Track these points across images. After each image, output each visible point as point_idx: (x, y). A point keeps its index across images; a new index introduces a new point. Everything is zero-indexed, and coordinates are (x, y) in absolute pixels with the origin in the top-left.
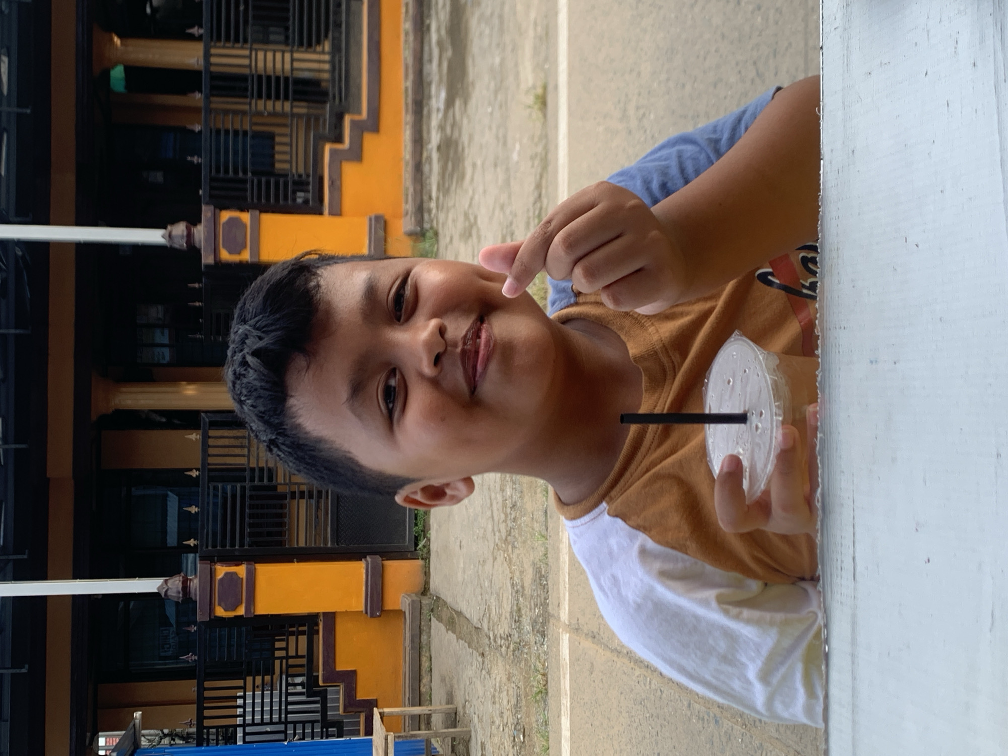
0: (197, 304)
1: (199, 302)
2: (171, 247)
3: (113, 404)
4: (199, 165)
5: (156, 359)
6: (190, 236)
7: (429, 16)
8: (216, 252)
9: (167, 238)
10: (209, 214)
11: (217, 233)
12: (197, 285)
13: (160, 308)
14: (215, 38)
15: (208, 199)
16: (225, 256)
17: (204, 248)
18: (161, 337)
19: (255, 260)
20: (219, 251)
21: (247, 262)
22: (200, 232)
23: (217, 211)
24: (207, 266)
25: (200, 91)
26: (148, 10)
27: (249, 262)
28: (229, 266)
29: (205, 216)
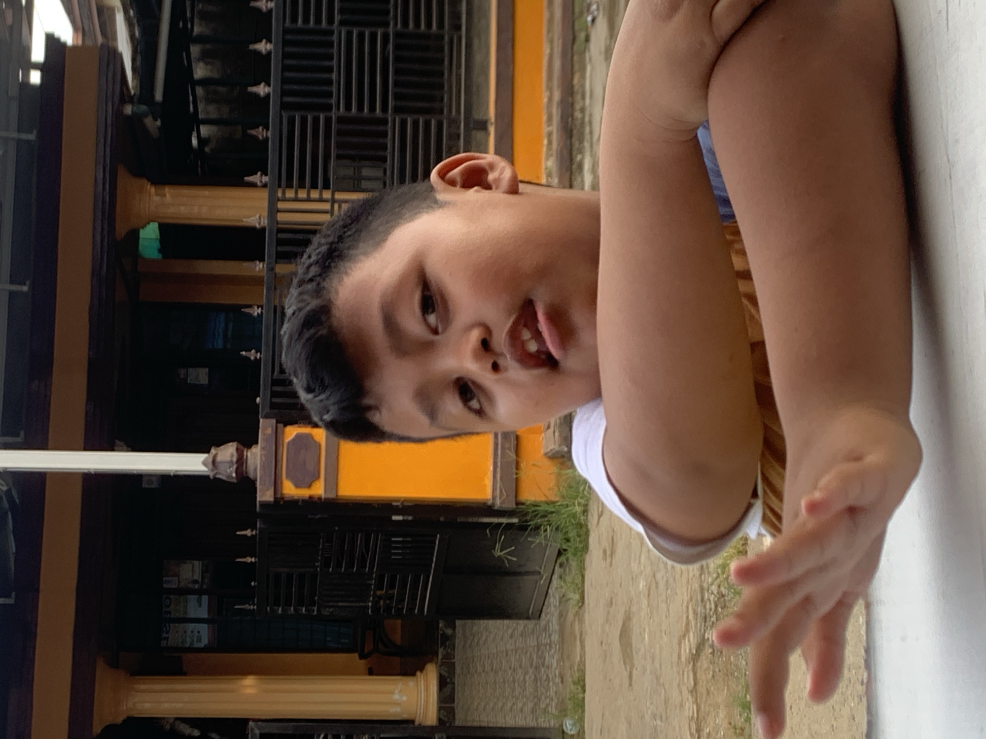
0: (249, 560)
1: (252, 557)
2: (215, 479)
3: (125, 708)
4: (258, 362)
5: (188, 640)
6: (241, 461)
7: (581, 151)
8: (277, 484)
9: (211, 466)
10: (269, 431)
11: (279, 457)
12: (248, 533)
13: (197, 563)
14: (283, 183)
15: (267, 410)
16: (290, 490)
17: (260, 478)
18: (198, 607)
19: (332, 495)
20: (282, 483)
21: (320, 498)
22: (255, 456)
23: (280, 426)
24: (264, 505)
25: (262, 260)
26: (195, 142)
27: (323, 497)
28: (293, 503)
29: (264, 434)
